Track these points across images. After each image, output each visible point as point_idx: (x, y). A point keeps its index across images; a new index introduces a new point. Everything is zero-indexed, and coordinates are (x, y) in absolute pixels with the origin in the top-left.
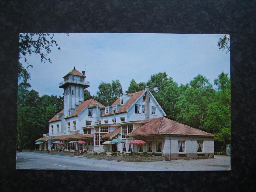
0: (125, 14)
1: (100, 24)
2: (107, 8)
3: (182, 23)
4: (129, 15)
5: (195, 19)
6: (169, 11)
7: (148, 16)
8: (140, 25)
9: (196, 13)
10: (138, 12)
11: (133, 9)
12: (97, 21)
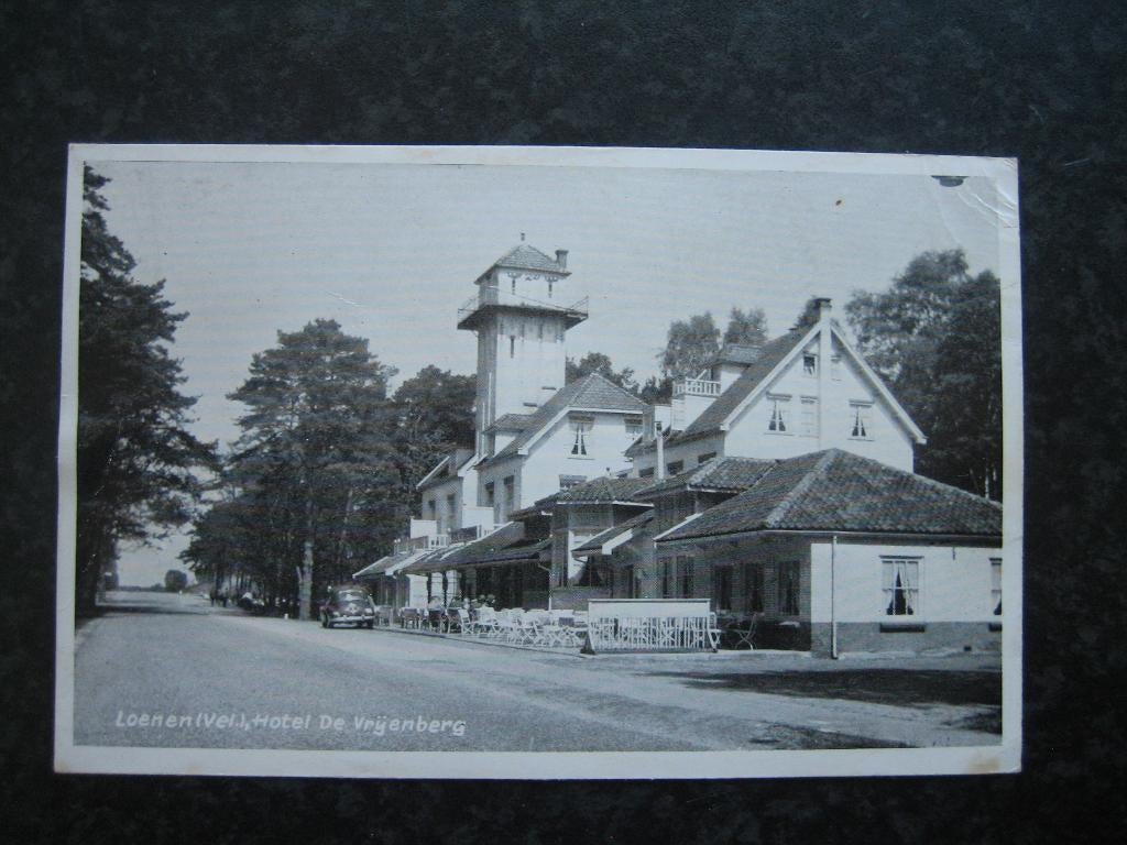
0: (606, 44)
1: (496, 94)
2: (525, 19)
3: (861, 84)
4: (625, 51)
5: (918, 63)
6: (804, 30)
7: (711, 55)
8: (675, 91)
9: (919, 37)
10: (667, 35)
11: (640, 25)
12: (482, 81)
